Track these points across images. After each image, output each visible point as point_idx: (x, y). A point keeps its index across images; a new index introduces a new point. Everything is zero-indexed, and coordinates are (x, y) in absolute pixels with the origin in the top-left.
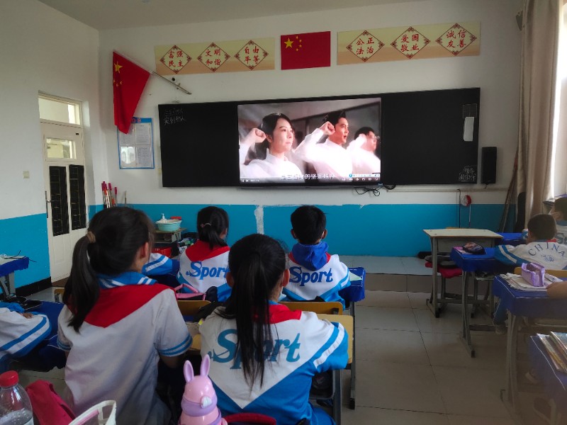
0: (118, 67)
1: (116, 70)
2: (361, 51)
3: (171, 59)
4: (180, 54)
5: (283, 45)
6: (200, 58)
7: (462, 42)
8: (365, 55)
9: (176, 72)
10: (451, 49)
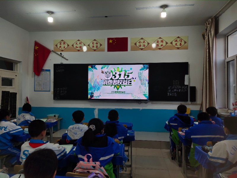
0: (37, 48)
1: (36, 49)
3: (60, 45)
4: (64, 43)
5: (108, 42)
6: (73, 45)
7: (181, 44)
8: (142, 47)
9: (62, 51)
10: (176, 46)
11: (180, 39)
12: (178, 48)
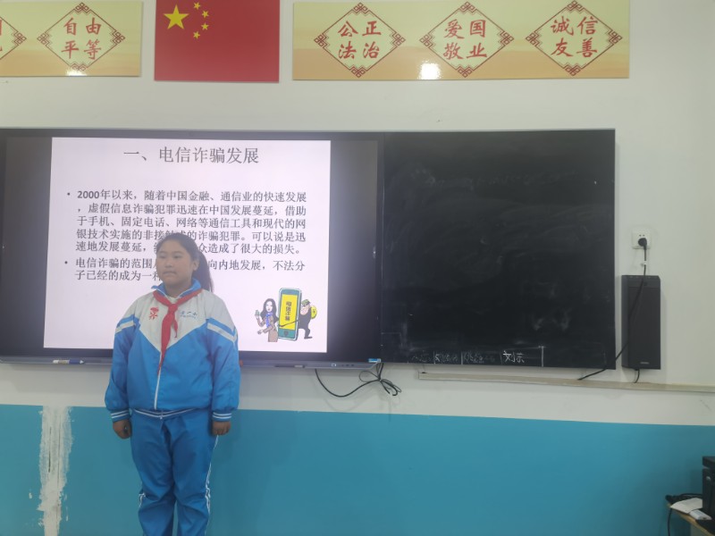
2: (349, 50)
5: (161, 22)
7: (587, 45)
8: (359, 60)
11: (584, 14)
12: (573, 71)
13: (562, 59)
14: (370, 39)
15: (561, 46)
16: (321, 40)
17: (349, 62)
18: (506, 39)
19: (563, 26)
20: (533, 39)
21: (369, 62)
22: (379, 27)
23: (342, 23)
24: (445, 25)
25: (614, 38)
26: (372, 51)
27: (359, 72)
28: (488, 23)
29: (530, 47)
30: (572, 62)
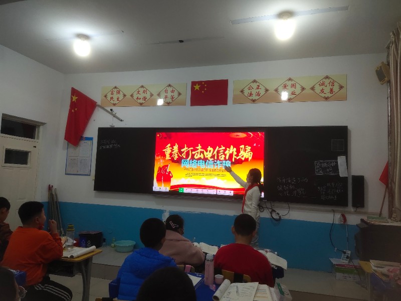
0: (75, 98)
1: (73, 100)
2: (251, 94)
3: (112, 96)
4: (119, 92)
5: (193, 88)
6: (132, 96)
7: (331, 90)
8: (254, 97)
9: (114, 105)
11: (330, 80)
12: (326, 99)
13: (323, 95)
14: (258, 91)
15: (322, 91)
16: (242, 91)
17: (251, 98)
18: (303, 89)
19: (323, 84)
20: (313, 89)
21: (257, 97)
22: (261, 87)
23: (249, 86)
24: (283, 85)
25: (341, 87)
26: (258, 94)
27: (254, 101)
28: (297, 84)
29: (312, 91)
30: (326, 96)
